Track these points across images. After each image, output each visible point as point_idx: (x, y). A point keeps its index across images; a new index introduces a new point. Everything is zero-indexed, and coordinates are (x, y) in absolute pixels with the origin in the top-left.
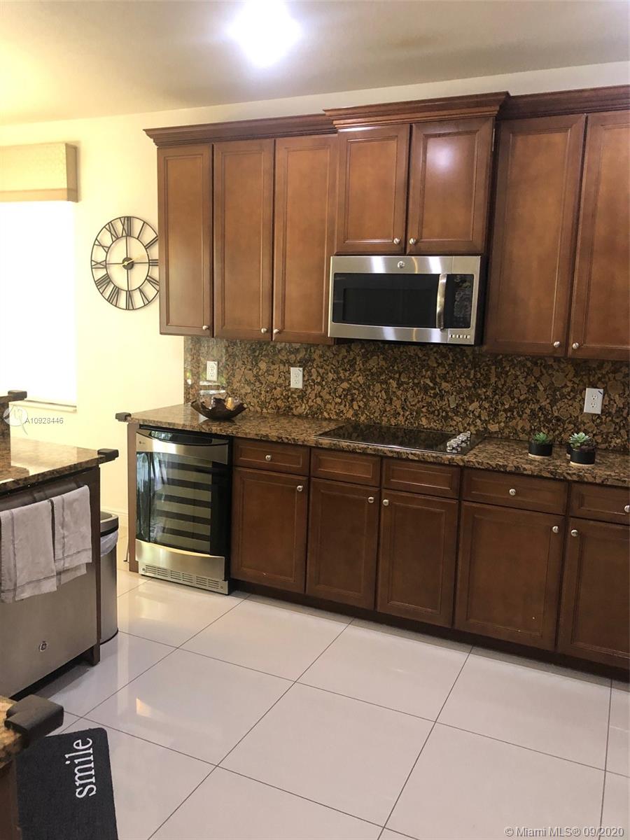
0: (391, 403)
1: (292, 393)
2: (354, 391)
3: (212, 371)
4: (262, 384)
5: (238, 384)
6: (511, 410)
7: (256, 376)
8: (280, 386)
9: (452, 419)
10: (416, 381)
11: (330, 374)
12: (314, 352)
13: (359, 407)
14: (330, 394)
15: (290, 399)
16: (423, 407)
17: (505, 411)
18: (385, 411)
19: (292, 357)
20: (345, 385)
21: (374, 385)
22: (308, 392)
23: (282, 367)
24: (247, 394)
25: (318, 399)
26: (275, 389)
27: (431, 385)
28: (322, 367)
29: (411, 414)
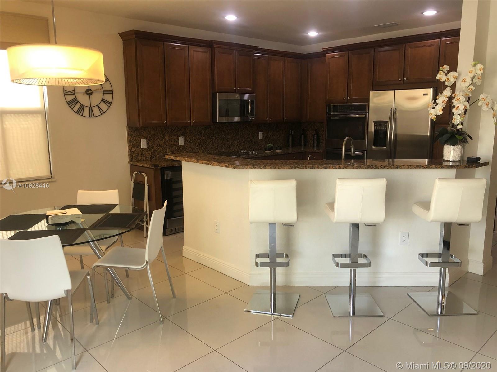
0: (214, 146)
1: (180, 147)
2: (202, 143)
3: (144, 143)
4: (167, 146)
5: (156, 148)
6: (244, 142)
7: (164, 143)
8: (175, 145)
9: (231, 148)
10: (220, 136)
11: (193, 138)
12: (187, 129)
13: (204, 149)
14: (194, 145)
15: (179, 150)
16: (223, 145)
18: (212, 148)
19: (179, 133)
20: (199, 141)
21: (208, 140)
22: (186, 146)
23: (175, 137)
24: (160, 151)
25: (190, 148)
26: (173, 147)
27: (225, 137)
28: (190, 135)
29: (220, 148)
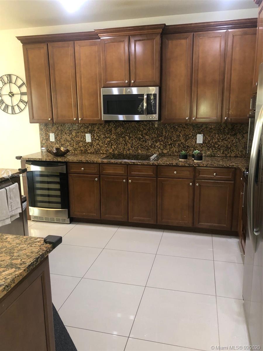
0: (127, 145)
1: (87, 144)
2: (112, 142)
3: (52, 137)
4: (74, 141)
5: (64, 142)
6: (171, 144)
7: (71, 138)
8: (82, 141)
9: (150, 150)
10: (136, 136)
11: (102, 135)
12: (95, 127)
13: (115, 148)
14: (102, 143)
15: (86, 147)
16: (139, 146)
17: (169, 145)
18: (125, 148)
19: (86, 130)
20: (108, 139)
21: (120, 139)
22: (93, 143)
23: (82, 134)
24: (68, 146)
25: (98, 146)
26: (80, 143)
27: (142, 137)
28: (98, 133)
29: (135, 149)
